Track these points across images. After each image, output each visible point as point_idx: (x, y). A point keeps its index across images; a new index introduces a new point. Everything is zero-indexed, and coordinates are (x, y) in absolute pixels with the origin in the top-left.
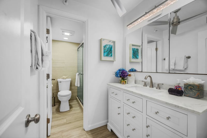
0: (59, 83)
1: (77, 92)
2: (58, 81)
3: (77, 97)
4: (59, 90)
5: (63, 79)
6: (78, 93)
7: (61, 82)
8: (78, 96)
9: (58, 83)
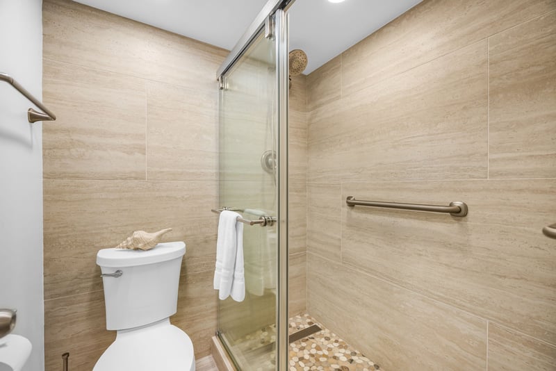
0: (108, 282)
1: (214, 310)
2: (98, 269)
3: (216, 340)
4: (109, 328)
5: (137, 249)
6: (218, 318)
7: (118, 274)
8: (219, 335)
9: (101, 285)
